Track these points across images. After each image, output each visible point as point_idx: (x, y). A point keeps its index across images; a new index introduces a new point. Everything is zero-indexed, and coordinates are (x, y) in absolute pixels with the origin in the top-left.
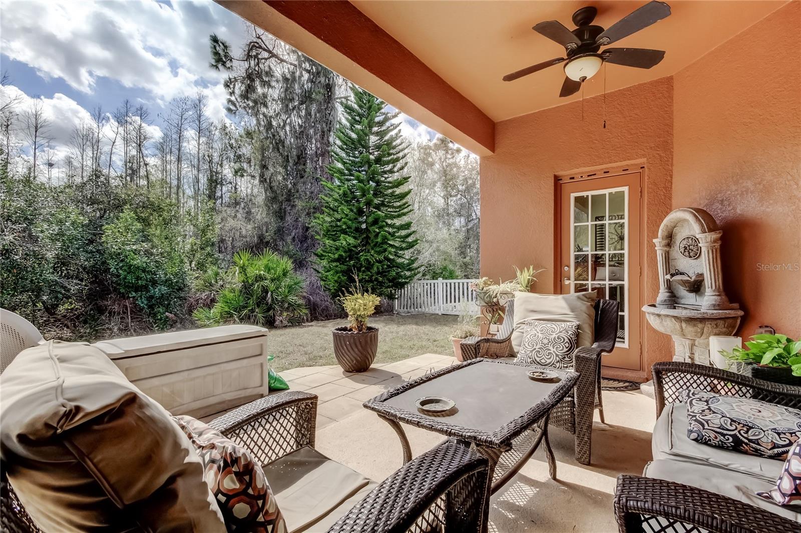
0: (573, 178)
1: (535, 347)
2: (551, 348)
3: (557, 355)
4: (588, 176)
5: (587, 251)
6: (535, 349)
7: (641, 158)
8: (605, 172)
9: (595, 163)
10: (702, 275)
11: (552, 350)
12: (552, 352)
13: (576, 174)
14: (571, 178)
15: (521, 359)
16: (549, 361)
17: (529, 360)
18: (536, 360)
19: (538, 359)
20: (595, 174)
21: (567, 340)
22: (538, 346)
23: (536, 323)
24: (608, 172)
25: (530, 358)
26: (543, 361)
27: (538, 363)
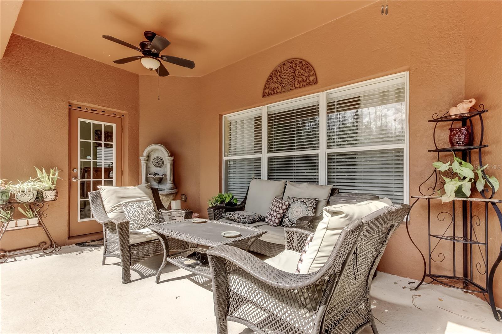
0: (80, 108)
1: (139, 218)
2: (148, 216)
3: (153, 219)
4: (92, 110)
5: (90, 159)
6: (140, 219)
7: (125, 110)
8: (102, 111)
9: (100, 104)
10: (165, 175)
11: (149, 217)
12: (149, 218)
13: (82, 106)
14: (78, 107)
15: (133, 227)
16: (149, 223)
17: (138, 226)
18: (142, 225)
19: (143, 224)
20: (96, 111)
21: (153, 210)
22: (141, 217)
23: (131, 204)
24: (104, 112)
25: (139, 225)
26: (146, 224)
27: (144, 226)
